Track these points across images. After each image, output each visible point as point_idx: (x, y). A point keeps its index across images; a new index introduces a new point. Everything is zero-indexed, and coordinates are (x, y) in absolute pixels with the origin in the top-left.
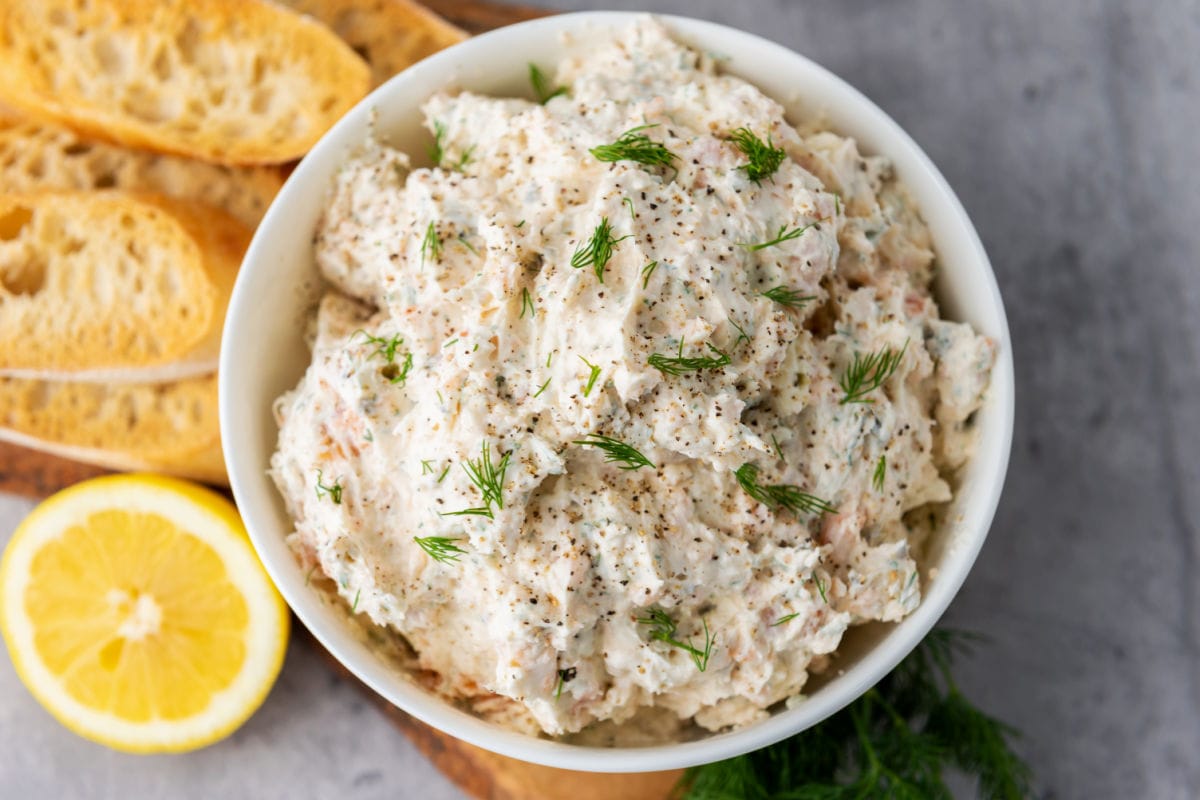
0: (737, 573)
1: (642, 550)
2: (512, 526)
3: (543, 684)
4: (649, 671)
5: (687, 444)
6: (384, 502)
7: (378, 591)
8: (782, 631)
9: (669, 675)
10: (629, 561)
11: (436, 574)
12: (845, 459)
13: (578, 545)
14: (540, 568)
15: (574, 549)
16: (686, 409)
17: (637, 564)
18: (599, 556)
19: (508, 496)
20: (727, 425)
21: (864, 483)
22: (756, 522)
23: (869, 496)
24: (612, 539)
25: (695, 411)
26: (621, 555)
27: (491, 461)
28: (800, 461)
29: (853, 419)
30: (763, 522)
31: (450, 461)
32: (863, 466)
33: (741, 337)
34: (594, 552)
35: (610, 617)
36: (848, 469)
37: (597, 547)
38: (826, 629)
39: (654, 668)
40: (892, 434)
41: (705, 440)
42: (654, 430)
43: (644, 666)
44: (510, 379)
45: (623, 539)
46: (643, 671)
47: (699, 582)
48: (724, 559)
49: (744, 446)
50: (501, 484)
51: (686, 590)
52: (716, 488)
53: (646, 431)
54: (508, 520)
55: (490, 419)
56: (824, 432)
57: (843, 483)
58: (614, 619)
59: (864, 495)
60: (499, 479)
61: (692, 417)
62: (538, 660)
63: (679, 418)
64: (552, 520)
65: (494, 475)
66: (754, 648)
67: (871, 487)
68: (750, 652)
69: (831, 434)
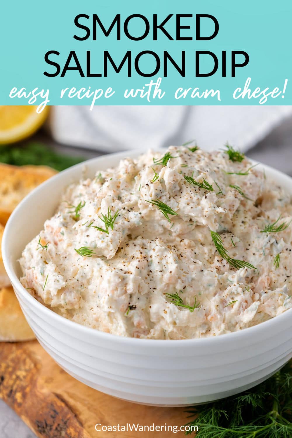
0: (211, 278)
1: (170, 257)
2: (116, 237)
3: (121, 307)
4: (168, 312)
5: (192, 208)
6: (64, 256)
7: (56, 274)
8: (230, 309)
9: (177, 316)
10: (164, 262)
11: (81, 274)
12: (261, 252)
13: (143, 255)
14: (126, 264)
15: (141, 256)
16: (192, 195)
17: (167, 263)
18: (152, 261)
19: (116, 226)
20: (209, 202)
21: (270, 265)
22: (222, 266)
23: (272, 271)
24: (157, 252)
25: (196, 196)
26: (161, 259)
27: (111, 214)
28: (243, 255)
29: (266, 236)
30: (224, 266)
31: (94, 220)
32: (270, 259)
33: (220, 193)
34: (150, 259)
35: (154, 290)
36: (263, 257)
37: (151, 257)
38: (249, 308)
39: (171, 311)
40: (283, 249)
41: (199, 208)
42: (179, 204)
43: (167, 310)
44: (123, 197)
45: (162, 251)
46: (166, 312)
47: (194, 276)
48: (206, 272)
49: (215, 212)
50: (114, 221)
51: (188, 279)
52: (206, 253)
53: (175, 204)
54: (114, 235)
55: (113, 204)
56: (253, 242)
57: (260, 262)
58: (155, 291)
59: (270, 271)
60: (113, 220)
61: (195, 199)
62: (120, 298)
63: (189, 198)
64: (134, 246)
65: (111, 219)
66: (216, 312)
67: (273, 268)
68: (214, 315)
69: (256, 243)
